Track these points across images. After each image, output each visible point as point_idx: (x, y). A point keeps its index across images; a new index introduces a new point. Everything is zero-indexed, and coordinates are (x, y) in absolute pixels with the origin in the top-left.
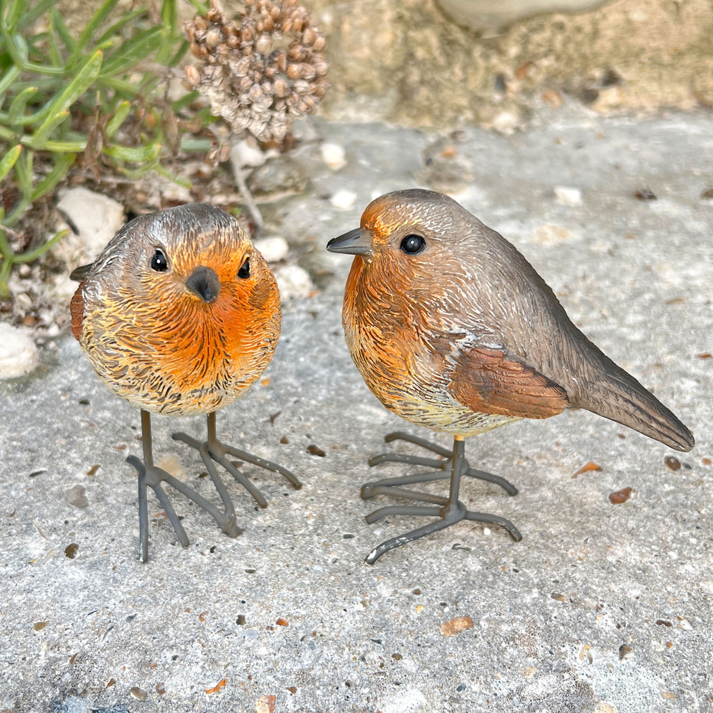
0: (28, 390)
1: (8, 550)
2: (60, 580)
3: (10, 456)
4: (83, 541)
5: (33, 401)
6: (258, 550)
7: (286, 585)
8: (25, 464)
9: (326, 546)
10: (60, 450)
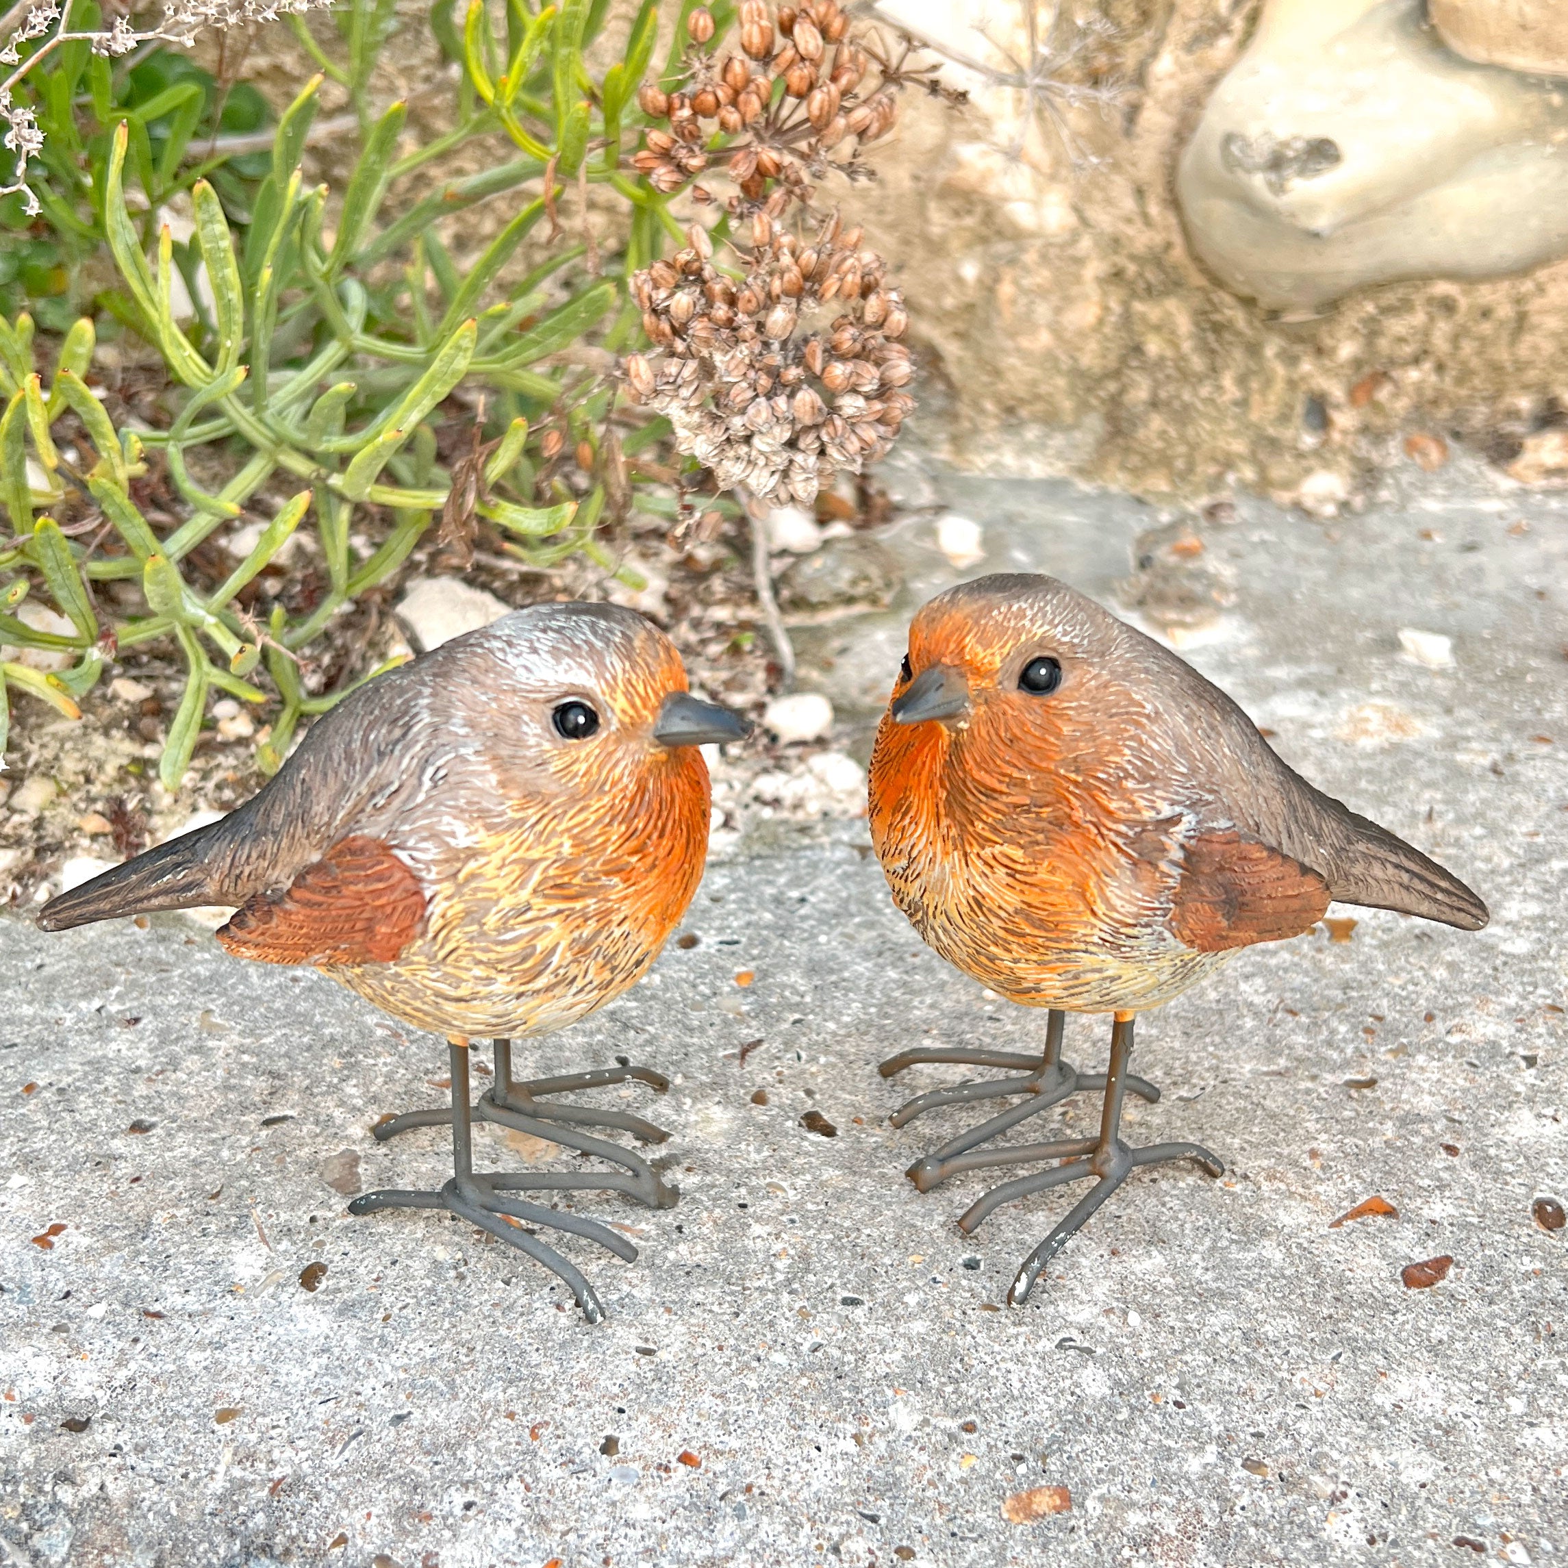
1: (196, 1263)
2: (281, 1331)
3: (233, 1081)
4: (337, 1258)
5: (295, 980)
6: (669, 1310)
7: (710, 1385)
8: (257, 1099)
9: (803, 1316)
10: (328, 1079)
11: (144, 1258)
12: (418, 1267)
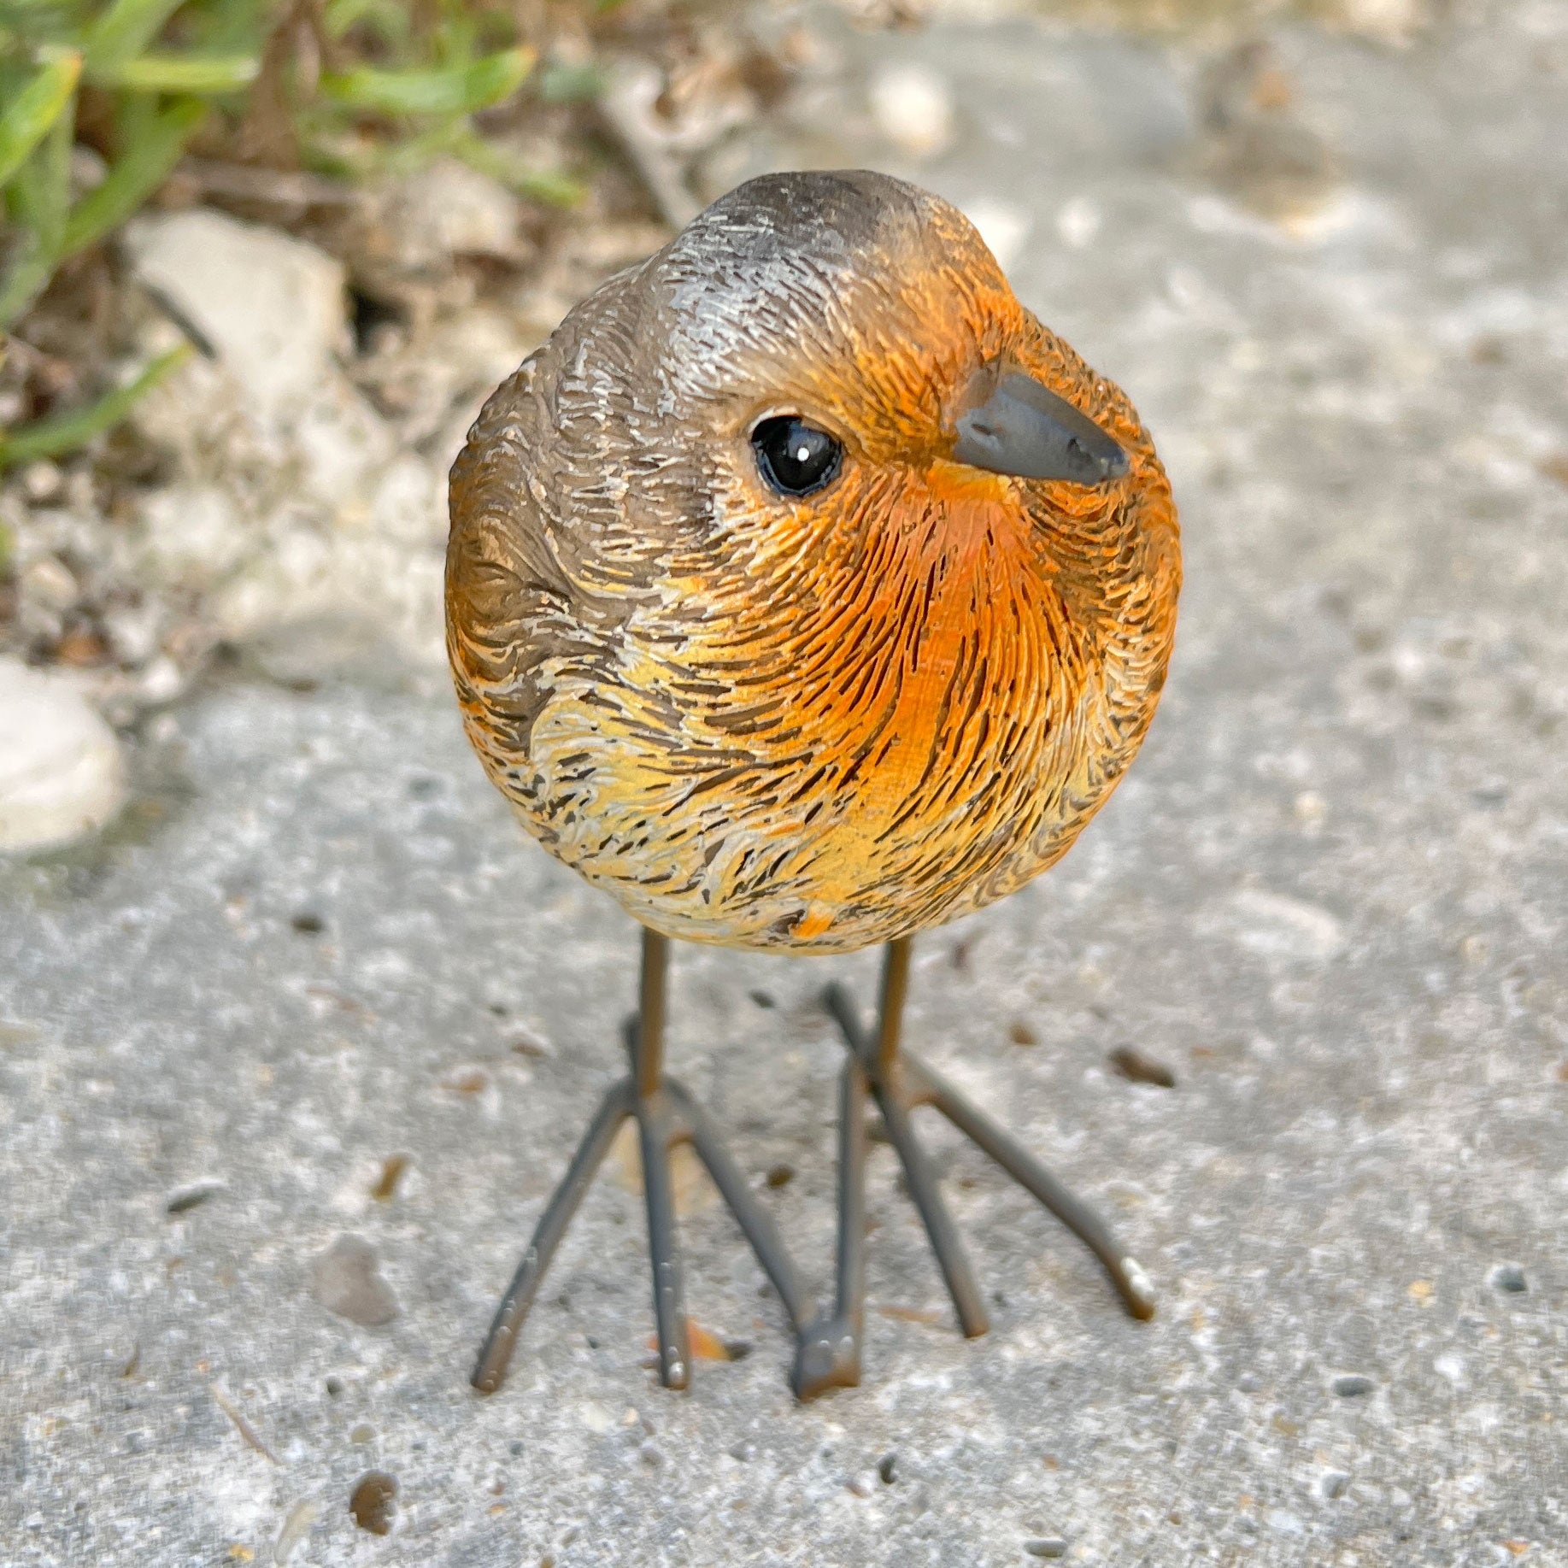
0: (110, 888)
1: (139, 1513)
3: (85, 1135)
4: (406, 1458)
5: (131, 930)
6: (1050, 1462)
8: (140, 1162)
9: (1288, 1432)
10: (259, 1104)
11: (35, 1519)
12: (565, 1452)
